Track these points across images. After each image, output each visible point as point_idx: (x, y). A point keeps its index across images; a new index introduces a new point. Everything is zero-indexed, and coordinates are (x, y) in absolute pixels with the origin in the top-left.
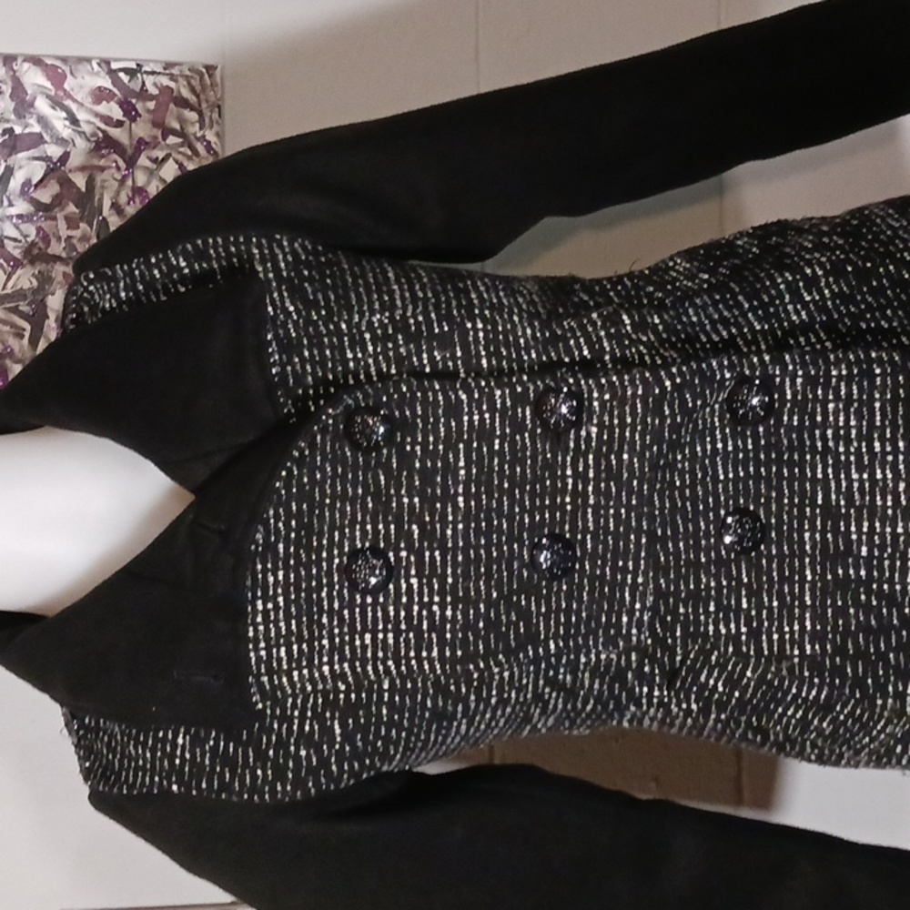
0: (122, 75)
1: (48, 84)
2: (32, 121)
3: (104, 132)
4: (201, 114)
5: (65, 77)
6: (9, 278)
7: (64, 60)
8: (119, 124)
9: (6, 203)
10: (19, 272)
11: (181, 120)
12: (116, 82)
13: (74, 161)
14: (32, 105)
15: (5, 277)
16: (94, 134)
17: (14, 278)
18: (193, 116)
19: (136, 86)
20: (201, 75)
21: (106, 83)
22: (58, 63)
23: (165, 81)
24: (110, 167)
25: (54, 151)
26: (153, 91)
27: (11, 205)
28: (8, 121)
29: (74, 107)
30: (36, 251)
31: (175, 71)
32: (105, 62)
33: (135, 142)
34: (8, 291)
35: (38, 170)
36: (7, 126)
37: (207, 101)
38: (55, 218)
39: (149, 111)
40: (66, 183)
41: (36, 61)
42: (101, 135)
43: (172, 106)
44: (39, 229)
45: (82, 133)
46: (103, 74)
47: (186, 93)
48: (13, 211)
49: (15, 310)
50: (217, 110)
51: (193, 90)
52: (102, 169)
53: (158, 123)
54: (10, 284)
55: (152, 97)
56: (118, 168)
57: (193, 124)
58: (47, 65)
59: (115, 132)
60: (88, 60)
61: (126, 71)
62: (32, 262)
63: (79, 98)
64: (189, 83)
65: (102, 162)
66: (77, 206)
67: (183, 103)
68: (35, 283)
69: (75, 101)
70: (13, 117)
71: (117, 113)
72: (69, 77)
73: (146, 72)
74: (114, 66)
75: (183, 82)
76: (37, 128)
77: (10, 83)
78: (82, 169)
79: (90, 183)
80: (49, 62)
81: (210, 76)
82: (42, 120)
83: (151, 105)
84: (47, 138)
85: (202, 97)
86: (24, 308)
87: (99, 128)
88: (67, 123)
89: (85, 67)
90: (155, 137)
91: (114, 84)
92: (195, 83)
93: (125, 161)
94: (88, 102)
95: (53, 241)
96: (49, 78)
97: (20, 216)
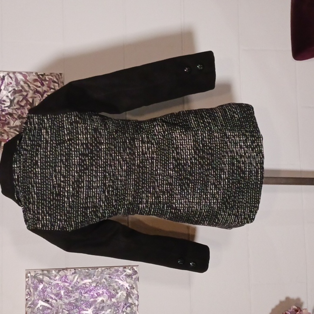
0: (40, 76)
1: (23, 78)
2: (20, 87)
3: (36, 89)
4: (59, 84)
5: (27, 76)
6: (14, 123)
7: (27, 73)
8: (40, 87)
9: (13, 105)
10: (17, 121)
11: (54, 86)
12: (39, 77)
13: (30, 95)
14: (19, 83)
15: (13, 122)
16: (34, 89)
17: (15, 123)
18: (57, 85)
19: (43, 78)
20: (59, 75)
21: (37, 78)
22: (26, 74)
23: (50, 77)
24: (37, 97)
25: (25, 93)
26: (47, 79)
27: (15, 106)
28: (14, 87)
29: (29, 83)
30: (20, 116)
31: (53, 75)
32: (36, 73)
33: (43, 91)
34: (14, 125)
35: (21, 98)
36: (14, 88)
37: (60, 81)
38: (25, 109)
39: (47, 84)
40: (27, 101)
41: (21, 73)
42: (35, 90)
43: (52, 83)
44: (21, 111)
45: (31, 90)
46: (36, 76)
47: (55, 80)
48: (15, 107)
49: (16, 130)
50: (62, 83)
51: (57, 79)
52: (36, 97)
53: (49, 87)
54: (15, 124)
55: (47, 81)
56: (39, 97)
57: (57, 86)
58: (23, 74)
59: (39, 89)
60: (32, 73)
61: (41, 75)
62: (19, 119)
63: (30, 81)
64: (56, 77)
65: (36, 96)
66: (30, 106)
67: (54, 82)
68: (20, 124)
69: (29, 82)
70: (15, 86)
71: (39, 84)
72: (28, 76)
73: (46, 75)
74: (39, 74)
75: (54, 77)
76: (21, 88)
77: (15, 78)
78: (31, 97)
79: (33, 101)
80: (24, 73)
81: (61, 76)
82: (22, 87)
83: (47, 82)
84: (23, 90)
85: (59, 80)
86: (18, 129)
87: (35, 88)
88: (28, 87)
89: (32, 74)
90: (48, 90)
91: (38, 78)
92: (57, 77)
93: (41, 95)
94: (32, 82)
95: (24, 114)
96: (23, 77)
97: (17, 109)
